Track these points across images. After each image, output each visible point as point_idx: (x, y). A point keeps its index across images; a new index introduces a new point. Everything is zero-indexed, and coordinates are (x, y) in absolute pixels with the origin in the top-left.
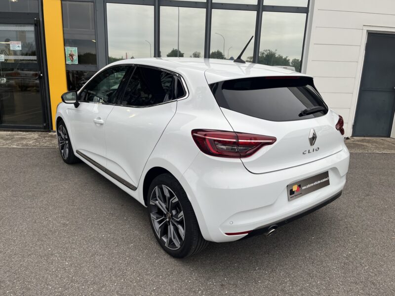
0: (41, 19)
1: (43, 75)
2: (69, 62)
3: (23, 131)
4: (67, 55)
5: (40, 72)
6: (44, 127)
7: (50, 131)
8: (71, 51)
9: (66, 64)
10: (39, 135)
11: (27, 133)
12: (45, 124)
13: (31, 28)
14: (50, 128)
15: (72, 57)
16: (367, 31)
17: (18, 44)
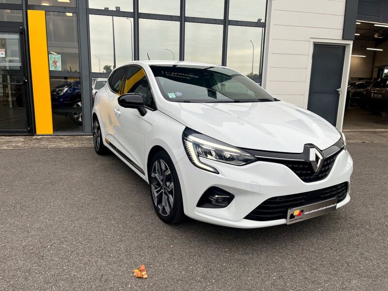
0: (26, 28)
1: (28, 80)
2: (52, 69)
3: (6, 136)
4: (51, 62)
5: (24, 78)
6: (29, 131)
7: (34, 135)
8: (55, 58)
9: (50, 71)
10: (25, 139)
11: (11, 137)
12: (29, 129)
13: (16, 36)
14: (34, 133)
15: (56, 64)
16: (314, 42)
17: (1, 51)
